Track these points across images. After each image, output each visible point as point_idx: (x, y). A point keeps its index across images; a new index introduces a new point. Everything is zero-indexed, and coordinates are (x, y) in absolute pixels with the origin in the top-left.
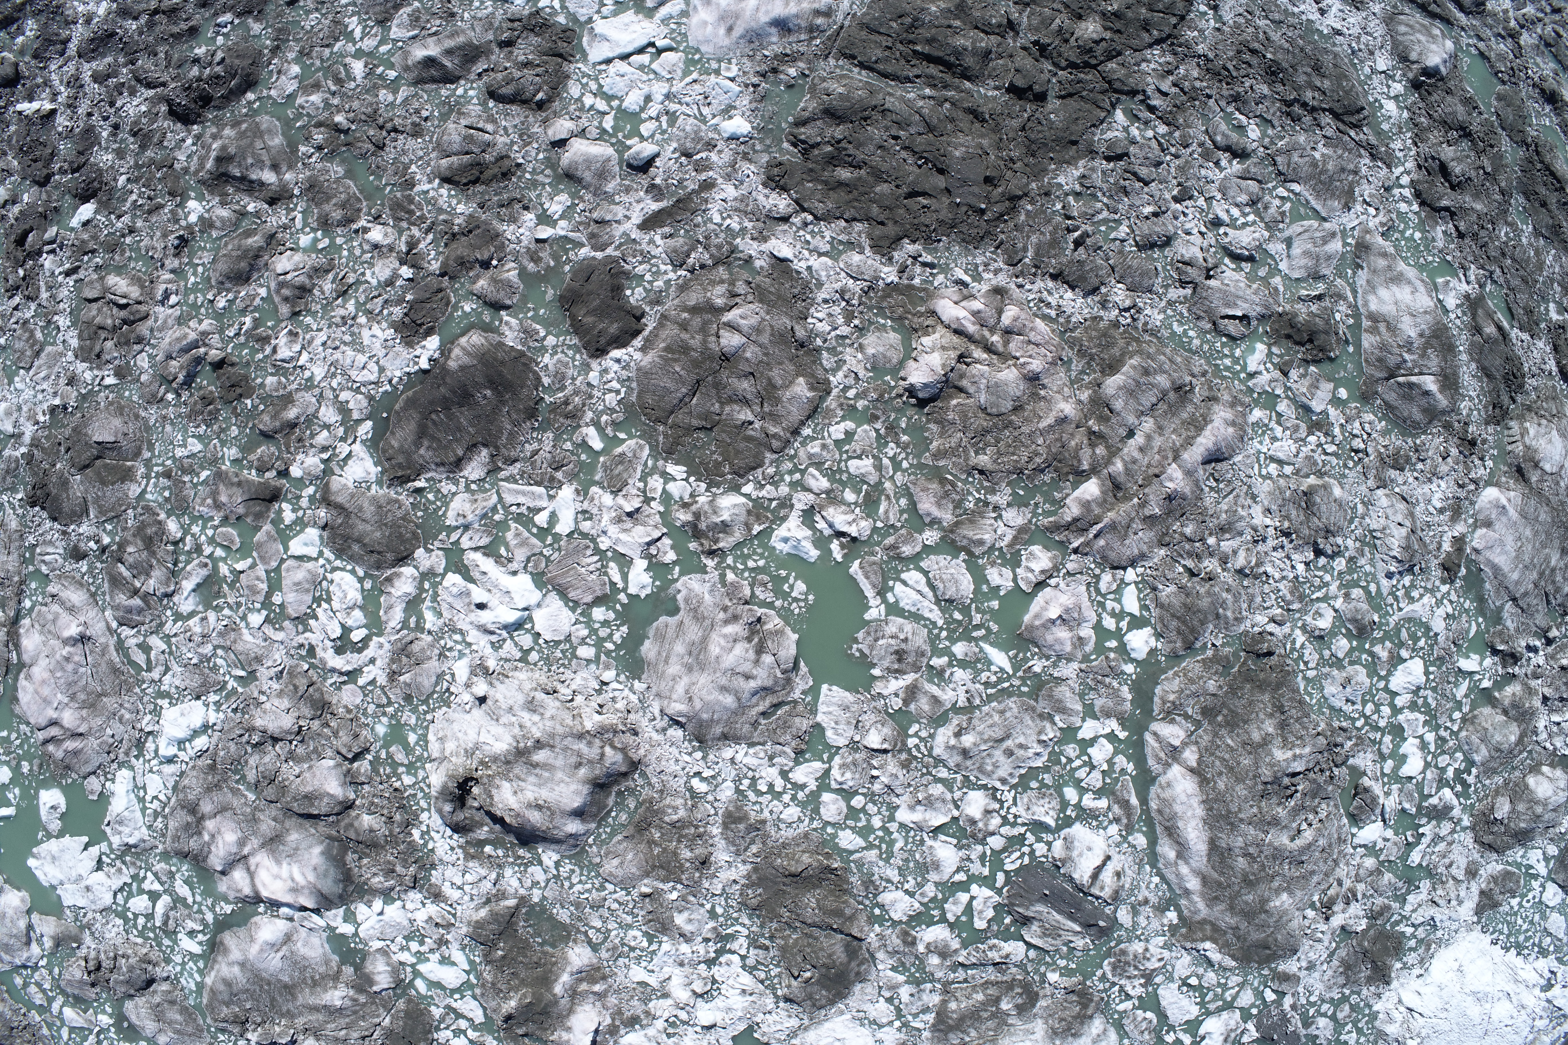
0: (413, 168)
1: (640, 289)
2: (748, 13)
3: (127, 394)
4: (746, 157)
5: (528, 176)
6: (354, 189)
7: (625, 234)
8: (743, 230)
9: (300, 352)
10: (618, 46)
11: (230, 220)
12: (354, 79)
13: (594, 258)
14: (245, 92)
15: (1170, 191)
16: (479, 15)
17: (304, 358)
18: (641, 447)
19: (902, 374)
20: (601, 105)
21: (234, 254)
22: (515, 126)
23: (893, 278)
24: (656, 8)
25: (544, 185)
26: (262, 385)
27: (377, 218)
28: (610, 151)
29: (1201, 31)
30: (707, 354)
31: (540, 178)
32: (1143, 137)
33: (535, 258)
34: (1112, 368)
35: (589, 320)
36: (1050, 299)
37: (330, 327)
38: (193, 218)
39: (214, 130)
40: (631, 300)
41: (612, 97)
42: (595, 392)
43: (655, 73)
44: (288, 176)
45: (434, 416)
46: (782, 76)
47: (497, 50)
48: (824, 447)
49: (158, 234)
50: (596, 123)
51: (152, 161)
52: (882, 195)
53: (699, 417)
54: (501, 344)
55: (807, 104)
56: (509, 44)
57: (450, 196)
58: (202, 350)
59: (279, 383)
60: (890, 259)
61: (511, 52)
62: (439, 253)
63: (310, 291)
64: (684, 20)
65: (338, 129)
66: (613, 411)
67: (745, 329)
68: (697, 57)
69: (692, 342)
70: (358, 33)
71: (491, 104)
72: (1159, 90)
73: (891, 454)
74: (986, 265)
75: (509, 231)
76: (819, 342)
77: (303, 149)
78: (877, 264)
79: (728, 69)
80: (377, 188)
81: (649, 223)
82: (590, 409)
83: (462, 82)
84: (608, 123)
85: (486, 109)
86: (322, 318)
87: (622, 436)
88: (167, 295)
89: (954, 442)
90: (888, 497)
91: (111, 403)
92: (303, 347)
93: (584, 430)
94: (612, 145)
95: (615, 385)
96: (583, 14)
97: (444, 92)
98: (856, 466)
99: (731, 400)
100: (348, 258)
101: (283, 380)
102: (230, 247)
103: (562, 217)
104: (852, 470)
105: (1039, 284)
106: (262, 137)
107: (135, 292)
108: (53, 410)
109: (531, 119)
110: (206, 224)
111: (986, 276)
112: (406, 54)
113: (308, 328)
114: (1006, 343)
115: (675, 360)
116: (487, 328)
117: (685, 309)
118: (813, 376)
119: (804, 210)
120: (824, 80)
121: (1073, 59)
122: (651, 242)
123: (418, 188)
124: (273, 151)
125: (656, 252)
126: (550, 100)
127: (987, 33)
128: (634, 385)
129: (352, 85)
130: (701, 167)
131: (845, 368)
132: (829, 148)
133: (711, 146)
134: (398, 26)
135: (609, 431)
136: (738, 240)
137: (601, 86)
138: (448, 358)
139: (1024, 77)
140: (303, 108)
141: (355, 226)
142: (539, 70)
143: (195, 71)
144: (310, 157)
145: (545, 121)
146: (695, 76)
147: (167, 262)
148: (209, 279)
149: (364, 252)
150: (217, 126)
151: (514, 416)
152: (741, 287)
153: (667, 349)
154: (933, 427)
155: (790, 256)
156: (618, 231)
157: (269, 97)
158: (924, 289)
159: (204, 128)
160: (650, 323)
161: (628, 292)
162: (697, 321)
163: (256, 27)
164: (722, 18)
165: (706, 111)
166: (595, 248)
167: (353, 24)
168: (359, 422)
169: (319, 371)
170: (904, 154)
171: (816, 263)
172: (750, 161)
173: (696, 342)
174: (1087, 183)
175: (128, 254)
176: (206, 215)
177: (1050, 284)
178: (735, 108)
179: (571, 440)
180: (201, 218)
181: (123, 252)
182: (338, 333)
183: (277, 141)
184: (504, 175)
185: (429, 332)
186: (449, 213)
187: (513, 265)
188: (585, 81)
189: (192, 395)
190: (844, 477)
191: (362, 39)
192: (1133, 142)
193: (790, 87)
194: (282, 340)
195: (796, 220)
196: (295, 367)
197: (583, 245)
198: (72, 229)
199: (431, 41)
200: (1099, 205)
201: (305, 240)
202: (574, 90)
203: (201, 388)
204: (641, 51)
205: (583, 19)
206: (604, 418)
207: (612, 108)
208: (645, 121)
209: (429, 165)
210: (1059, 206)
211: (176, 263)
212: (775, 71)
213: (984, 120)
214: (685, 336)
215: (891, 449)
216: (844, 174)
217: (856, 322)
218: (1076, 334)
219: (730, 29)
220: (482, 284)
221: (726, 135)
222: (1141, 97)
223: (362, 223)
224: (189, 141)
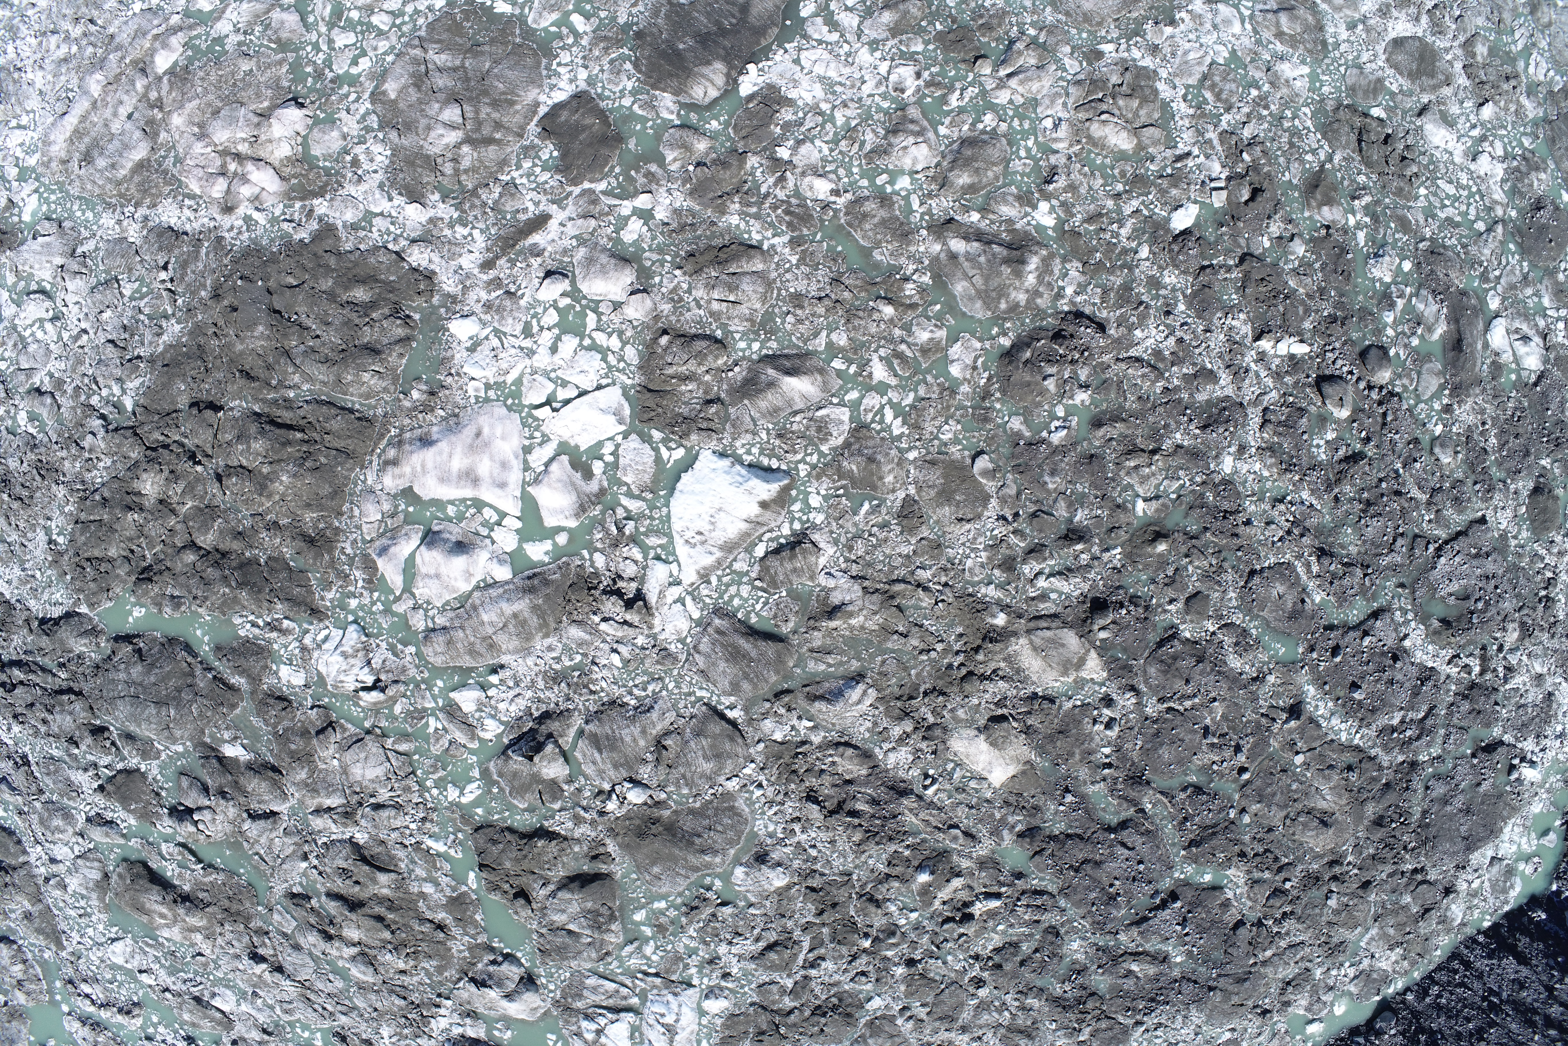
0: (794, 259)
1: (545, 156)
2: (459, 449)
3: (1084, 35)
4: (454, 299)
5: (668, 258)
6: (858, 236)
7: (563, 209)
8: (451, 226)
9: (889, 73)
10: (590, 405)
11: (997, 202)
12: (881, 359)
13: (591, 181)
14: (1012, 346)
15: (90, 340)
16: (749, 437)
17: (884, 68)
18: (535, 21)
19: (310, 122)
20: (600, 338)
21: (981, 164)
22: (689, 310)
23: (316, 202)
24: (557, 454)
25: (650, 250)
26: (926, 43)
27: (826, 206)
28: (585, 287)
29: (62, 513)
30: (475, 101)
31: (655, 257)
32: (110, 388)
33: (649, 175)
34: (141, 166)
35: (588, 121)
36: (187, 213)
37: (860, 99)
38: (1044, 206)
39: (1039, 301)
40: (551, 147)
41: (589, 349)
42: (581, 62)
43: (550, 379)
44: (937, 247)
45: (734, 21)
46: (424, 388)
47: (723, 395)
48: (375, 49)
49: (1083, 190)
50: (604, 318)
51: (1111, 271)
52: (325, 276)
53: (482, 53)
54: (676, 93)
55: (398, 360)
56: (709, 402)
57: (749, 232)
58: (1003, 73)
59: (907, 46)
60: (321, 220)
61: (706, 392)
62: (752, 174)
63: (888, 132)
64: (527, 443)
65: (889, 300)
66: (563, 48)
67: (439, 126)
68: (510, 402)
69: (489, 110)
70: (889, 414)
71: (719, 333)
72: (94, 434)
73: (321, 55)
74: (240, 233)
75: (680, 200)
76: (381, 135)
77: (926, 279)
78: (332, 214)
79: (477, 390)
80: (831, 239)
81: (541, 221)
82: (584, 47)
83: (755, 357)
84: (591, 319)
85: (724, 327)
86: (870, 107)
87: (553, 29)
88: (1056, 126)
89: (268, 73)
90: (323, 20)
91: (1100, 24)
92: (887, 79)
93: (588, 29)
94: (585, 297)
95: (561, 70)
96: (634, 441)
97: (774, 345)
98: (351, 38)
99: (455, 69)
100: (852, 165)
101: (904, 48)
102: (990, 174)
103: (627, 218)
104: (352, 34)
105: (196, 225)
106: (978, 291)
107: (1096, 130)
108: (1172, 22)
109: (673, 318)
110: (1026, 200)
111: (240, 222)
112: (825, 388)
113: (884, 96)
114: (224, 165)
115: (504, 93)
116: (693, 107)
117: (498, 142)
118: (383, 103)
119: (396, 253)
120: (385, 390)
121: (165, 452)
122: (537, 204)
123: (786, 238)
124: (959, 274)
125: (533, 195)
126: (655, 340)
127: (241, 466)
128: (544, 73)
129: (882, 352)
130: (496, 283)
131: (358, 117)
132: (374, 315)
133: (488, 306)
134: (842, 422)
135: (565, 30)
136: (456, 215)
137: (604, 359)
138: (728, 75)
139: (204, 420)
140: (936, 326)
141: (849, 196)
142: (670, 371)
143: (1083, 374)
144: (916, 271)
145: (657, 318)
146: (510, 379)
147: (1064, 160)
148: (1010, 144)
149: (835, 172)
150: (1038, 307)
151: (655, 30)
152: (448, 168)
153: (512, 103)
154: (286, 84)
155: (408, 207)
156: (571, 210)
157: (981, 340)
158: (290, 199)
159: (1054, 307)
160: (533, 127)
161: (555, 154)
162: (486, 131)
163: (1016, 424)
164: (487, 445)
165: (495, 342)
166: (591, 191)
167: (898, 428)
168: (815, 15)
169: (864, 56)
170: (309, 322)
171: (384, 205)
172: (449, 295)
173: (485, 110)
174: (156, 329)
175: (1116, 171)
176: (1028, 209)
177: (188, 228)
178: (468, 349)
179: (601, 20)
180: (1035, 207)
181: (1123, 174)
182: (849, 94)
183: (959, 288)
184: (692, 255)
185: (751, 98)
186: (748, 215)
187: (674, 167)
188: (622, 365)
189: (1007, 33)
190: (359, 28)
191: (882, 407)
192: (119, 380)
193: (418, 379)
194: (911, 85)
195: (403, 243)
196: (893, 60)
197: (604, 193)
198: (1195, 202)
199: (799, 405)
200: (147, 311)
201: (904, 183)
202: (631, 354)
203: (997, 40)
204: (567, 402)
205: (634, 436)
206: (570, 41)
207: (590, 337)
208: (554, 326)
209: (777, 264)
210: (180, 302)
211: (1053, 159)
212: (432, 393)
213: (241, 371)
214: (496, 115)
215: (320, 58)
216: (360, 294)
217: (348, 158)
218: (168, 188)
219: (478, 434)
220: (701, 146)
221: (473, 318)
222: (111, 427)
223: (841, 201)
224: (1069, 291)
